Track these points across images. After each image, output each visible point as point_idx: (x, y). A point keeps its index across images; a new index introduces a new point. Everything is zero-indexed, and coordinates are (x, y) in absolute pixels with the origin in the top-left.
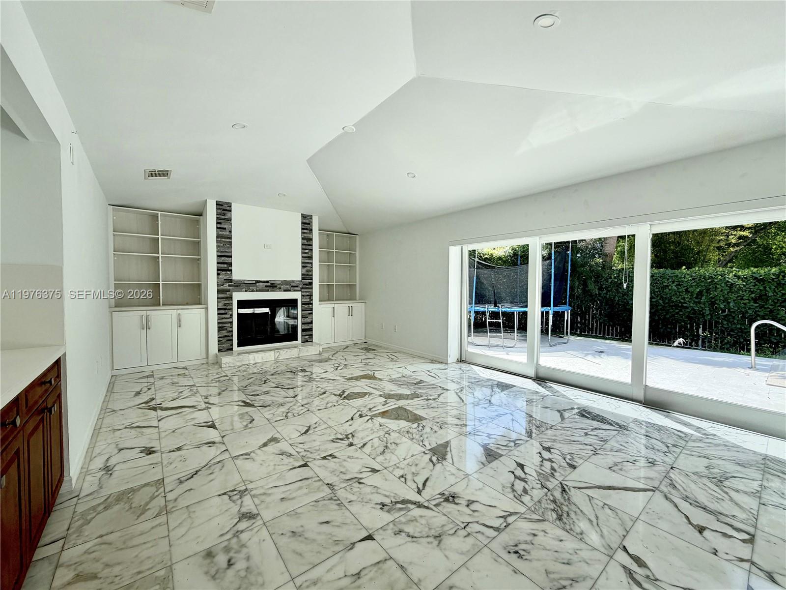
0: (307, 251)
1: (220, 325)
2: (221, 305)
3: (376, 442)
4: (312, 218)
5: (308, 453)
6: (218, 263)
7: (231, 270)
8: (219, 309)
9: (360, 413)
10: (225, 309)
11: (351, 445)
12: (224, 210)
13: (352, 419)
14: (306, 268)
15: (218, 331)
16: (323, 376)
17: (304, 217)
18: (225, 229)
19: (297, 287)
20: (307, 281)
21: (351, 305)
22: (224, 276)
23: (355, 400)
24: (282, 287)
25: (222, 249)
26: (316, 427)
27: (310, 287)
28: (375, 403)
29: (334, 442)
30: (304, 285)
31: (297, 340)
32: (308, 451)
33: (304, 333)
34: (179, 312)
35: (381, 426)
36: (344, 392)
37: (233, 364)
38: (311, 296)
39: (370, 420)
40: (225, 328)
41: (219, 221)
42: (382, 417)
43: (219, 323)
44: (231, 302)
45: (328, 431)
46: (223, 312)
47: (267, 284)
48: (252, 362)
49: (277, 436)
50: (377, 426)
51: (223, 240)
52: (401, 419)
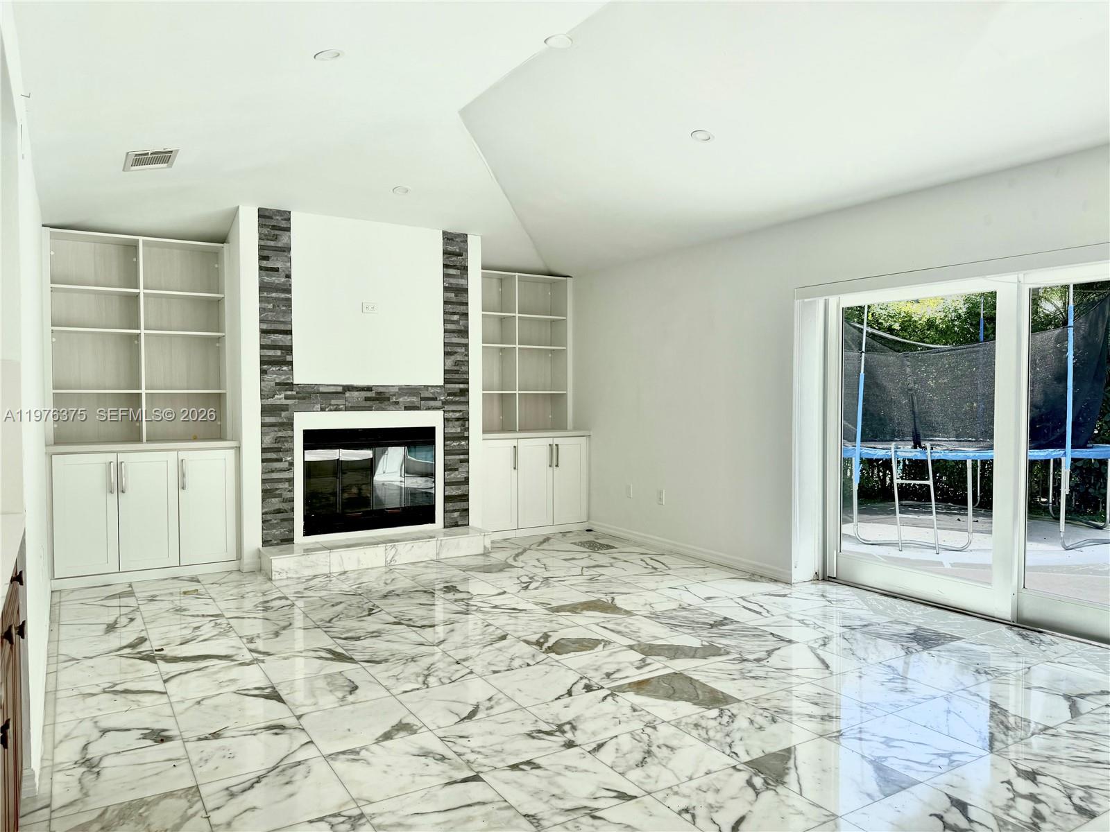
0: (456, 317)
1: (268, 486)
2: (269, 440)
3: (626, 742)
4: (466, 241)
5: (480, 756)
6: (262, 347)
7: (291, 363)
8: (264, 450)
9: (585, 681)
10: (278, 450)
11: (570, 745)
12: (274, 227)
13: (570, 693)
14: (453, 358)
15: (263, 500)
16: (498, 601)
17: (448, 238)
18: (276, 270)
19: (435, 399)
20: (457, 386)
21: (556, 441)
22: (275, 376)
23: (572, 654)
24: (401, 400)
25: (270, 315)
26: (491, 707)
27: (462, 399)
28: (619, 663)
29: (533, 738)
30: (449, 394)
31: (434, 522)
32: (479, 752)
33: (450, 506)
34: (182, 455)
35: (635, 710)
36: (546, 636)
37: (297, 572)
38: (464, 420)
39: (610, 698)
40: (277, 492)
41: (266, 253)
42: (637, 693)
43: (264, 481)
44: (289, 433)
45: (518, 715)
46: (273, 456)
47: (369, 394)
48: (336, 569)
49: (410, 720)
50: (628, 711)
51: (274, 295)
52: (680, 699)
